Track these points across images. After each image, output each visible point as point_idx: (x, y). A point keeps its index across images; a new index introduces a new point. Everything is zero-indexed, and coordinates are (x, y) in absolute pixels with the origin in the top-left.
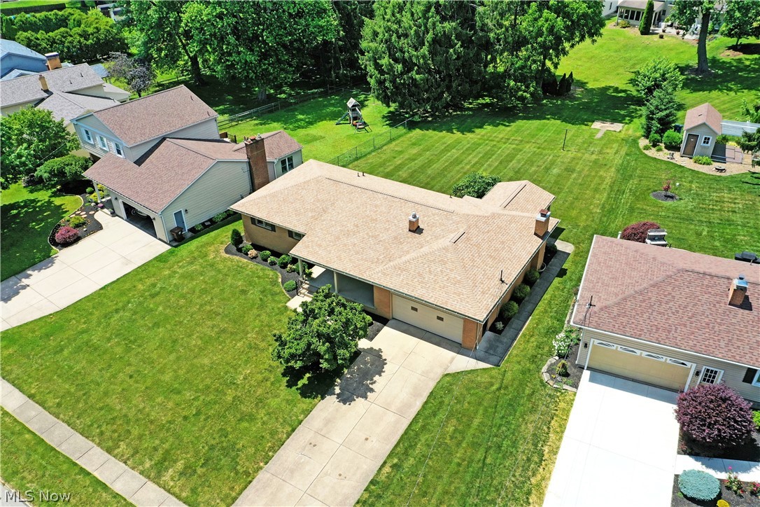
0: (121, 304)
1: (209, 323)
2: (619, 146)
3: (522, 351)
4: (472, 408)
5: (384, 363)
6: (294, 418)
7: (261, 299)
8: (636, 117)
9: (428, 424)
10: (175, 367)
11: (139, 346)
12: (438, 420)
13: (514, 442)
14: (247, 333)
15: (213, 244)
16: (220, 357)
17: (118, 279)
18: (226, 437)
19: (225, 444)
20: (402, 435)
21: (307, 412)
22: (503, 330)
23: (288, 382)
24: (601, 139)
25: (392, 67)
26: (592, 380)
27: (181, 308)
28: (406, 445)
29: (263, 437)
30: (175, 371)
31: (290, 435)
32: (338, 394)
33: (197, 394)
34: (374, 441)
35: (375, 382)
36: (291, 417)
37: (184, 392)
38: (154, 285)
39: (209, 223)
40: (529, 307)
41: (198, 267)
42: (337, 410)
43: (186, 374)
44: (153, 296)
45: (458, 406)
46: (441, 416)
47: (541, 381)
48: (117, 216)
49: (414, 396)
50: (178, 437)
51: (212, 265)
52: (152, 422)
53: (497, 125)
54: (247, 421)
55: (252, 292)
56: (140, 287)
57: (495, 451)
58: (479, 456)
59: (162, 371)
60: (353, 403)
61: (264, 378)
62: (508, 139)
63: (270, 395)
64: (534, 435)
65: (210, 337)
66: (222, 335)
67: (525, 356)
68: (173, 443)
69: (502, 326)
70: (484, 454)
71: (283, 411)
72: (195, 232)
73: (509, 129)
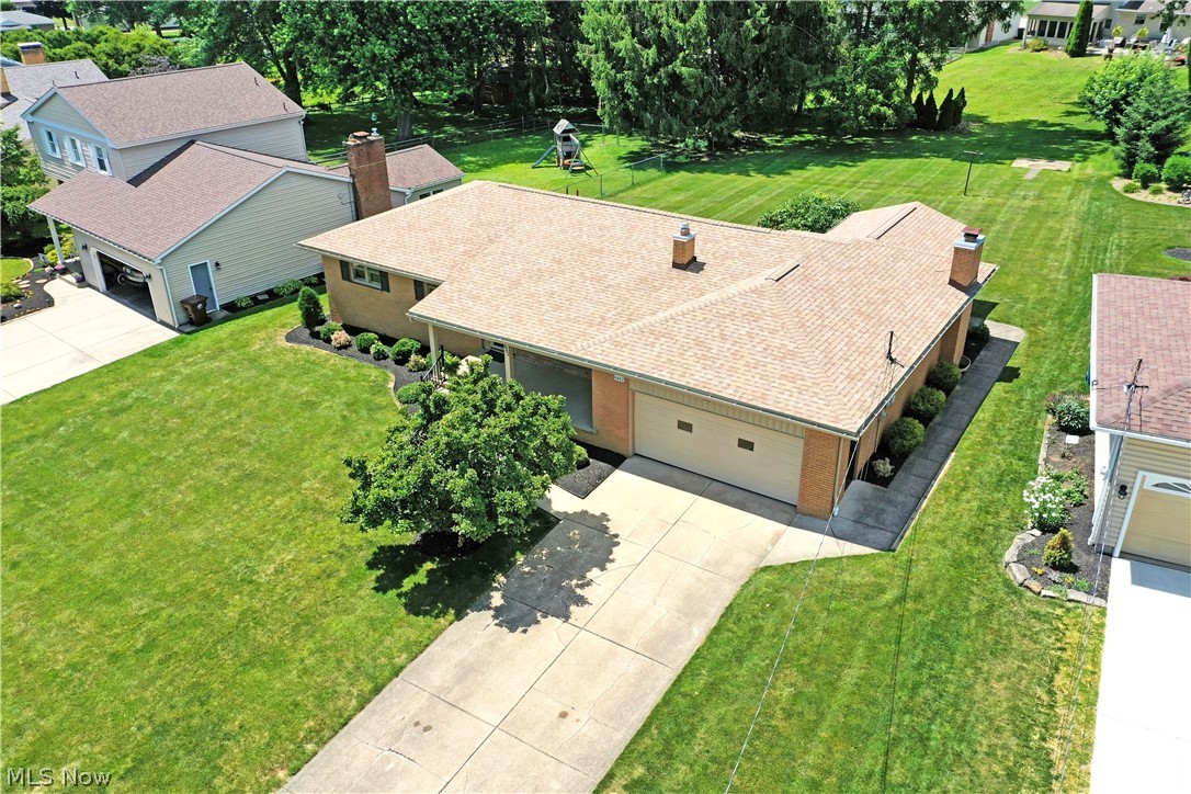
0: (42, 428)
1: (223, 461)
2: (1073, 189)
3: (945, 519)
4: (836, 644)
5: (613, 541)
6: (383, 660)
7: (344, 418)
8: (1094, 153)
9: (723, 680)
10: (122, 546)
11: (54, 504)
12: (750, 670)
13: (962, 728)
14: (303, 480)
15: (266, 327)
16: (229, 526)
17: (53, 387)
18: (202, 704)
19: (195, 721)
20: (658, 706)
21: (416, 649)
22: (891, 478)
23: (378, 579)
24: (1035, 180)
25: (638, 55)
26: (1138, 580)
27: (169, 433)
28: (667, 730)
29: (296, 705)
30: (120, 555)
31: (369, 701)
32: (497, 609)
33: (158, 605)
34: (583, 721)
35: (589, 584)
36: (374, 659)
37: (128, 600)
38: (124, 395)
39: (266, 297)
40: (948, 435)
41: (223, 364)
42: (492, 644)
43: (143, 560)
44: (114, 413)
45: (800, 638)
46: (756, 660)
47: (1007, 583)
48: (90, 286)
49: (686, 615)
50: (83, 703)
51: (253, 361)
52: (29, 666)
53: (833, 165)
54: (265, 666)
55: (328, 404)
56: (96, 397)
57: (912, 750)
58: (868, 763)
59: (89, 556)
60: (532, 629)
61: (324, 571)
62: (857, 182)
63: (332, 607)
64: (1014, 709)
65: (219, 488)
66: (245, 485)
67: (954, 529)
68: (67, 716)
69: (890, 468)
70: (881, 759)
71: (357, 644)
72: (234, 310)
73: (854, 169)
